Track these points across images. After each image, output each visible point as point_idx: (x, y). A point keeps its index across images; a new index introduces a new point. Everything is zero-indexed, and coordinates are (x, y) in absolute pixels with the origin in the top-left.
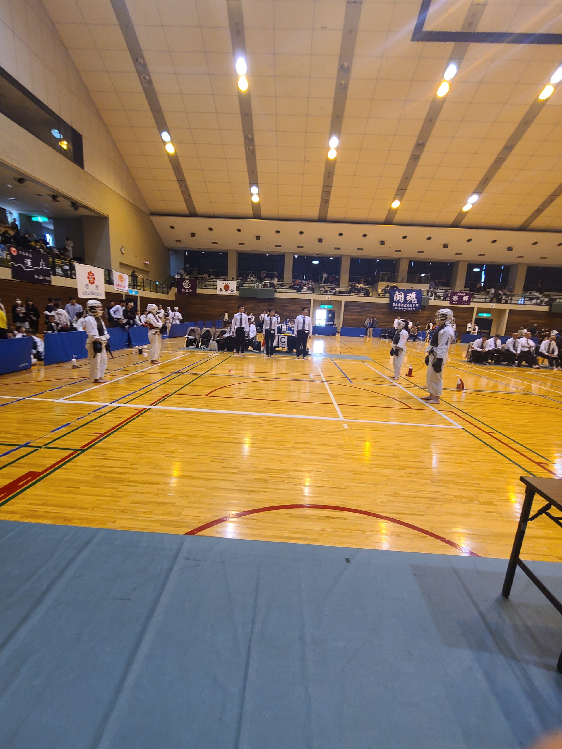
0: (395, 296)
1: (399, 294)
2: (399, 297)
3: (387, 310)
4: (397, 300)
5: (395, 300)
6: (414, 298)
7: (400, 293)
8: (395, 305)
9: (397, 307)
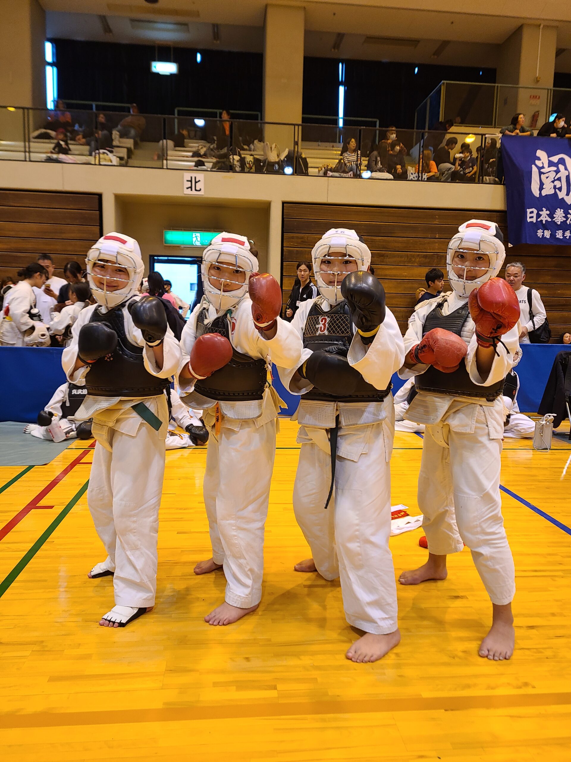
0: (534, 169)
1: (551, 164)
2: (552, 175)
4: (548, 190)
5: (536, 193)
7: (555, 159)
8: (539, 216)
9: (545, 226)
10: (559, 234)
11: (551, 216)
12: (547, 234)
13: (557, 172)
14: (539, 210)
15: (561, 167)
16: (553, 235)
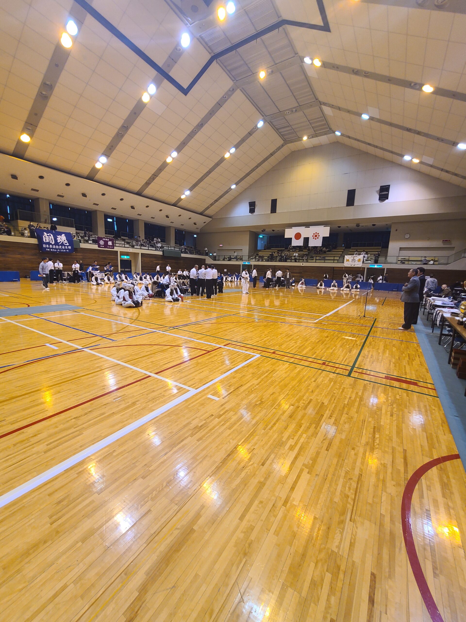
0: (43, 236)
1: (47, 236)
2: (48, 238)
3: (38, 251)
4: (47, 241)
5: (44, 241)
6: (65, 240)
7: (48, 234)
8: (46, 246)
9: (48, 248)
10: (51, 250)
11: (49, 246)
12: (49, 250)
13: (49, 237)
14: (46, 245)
15: (50, 236)
16: (50, 250)
